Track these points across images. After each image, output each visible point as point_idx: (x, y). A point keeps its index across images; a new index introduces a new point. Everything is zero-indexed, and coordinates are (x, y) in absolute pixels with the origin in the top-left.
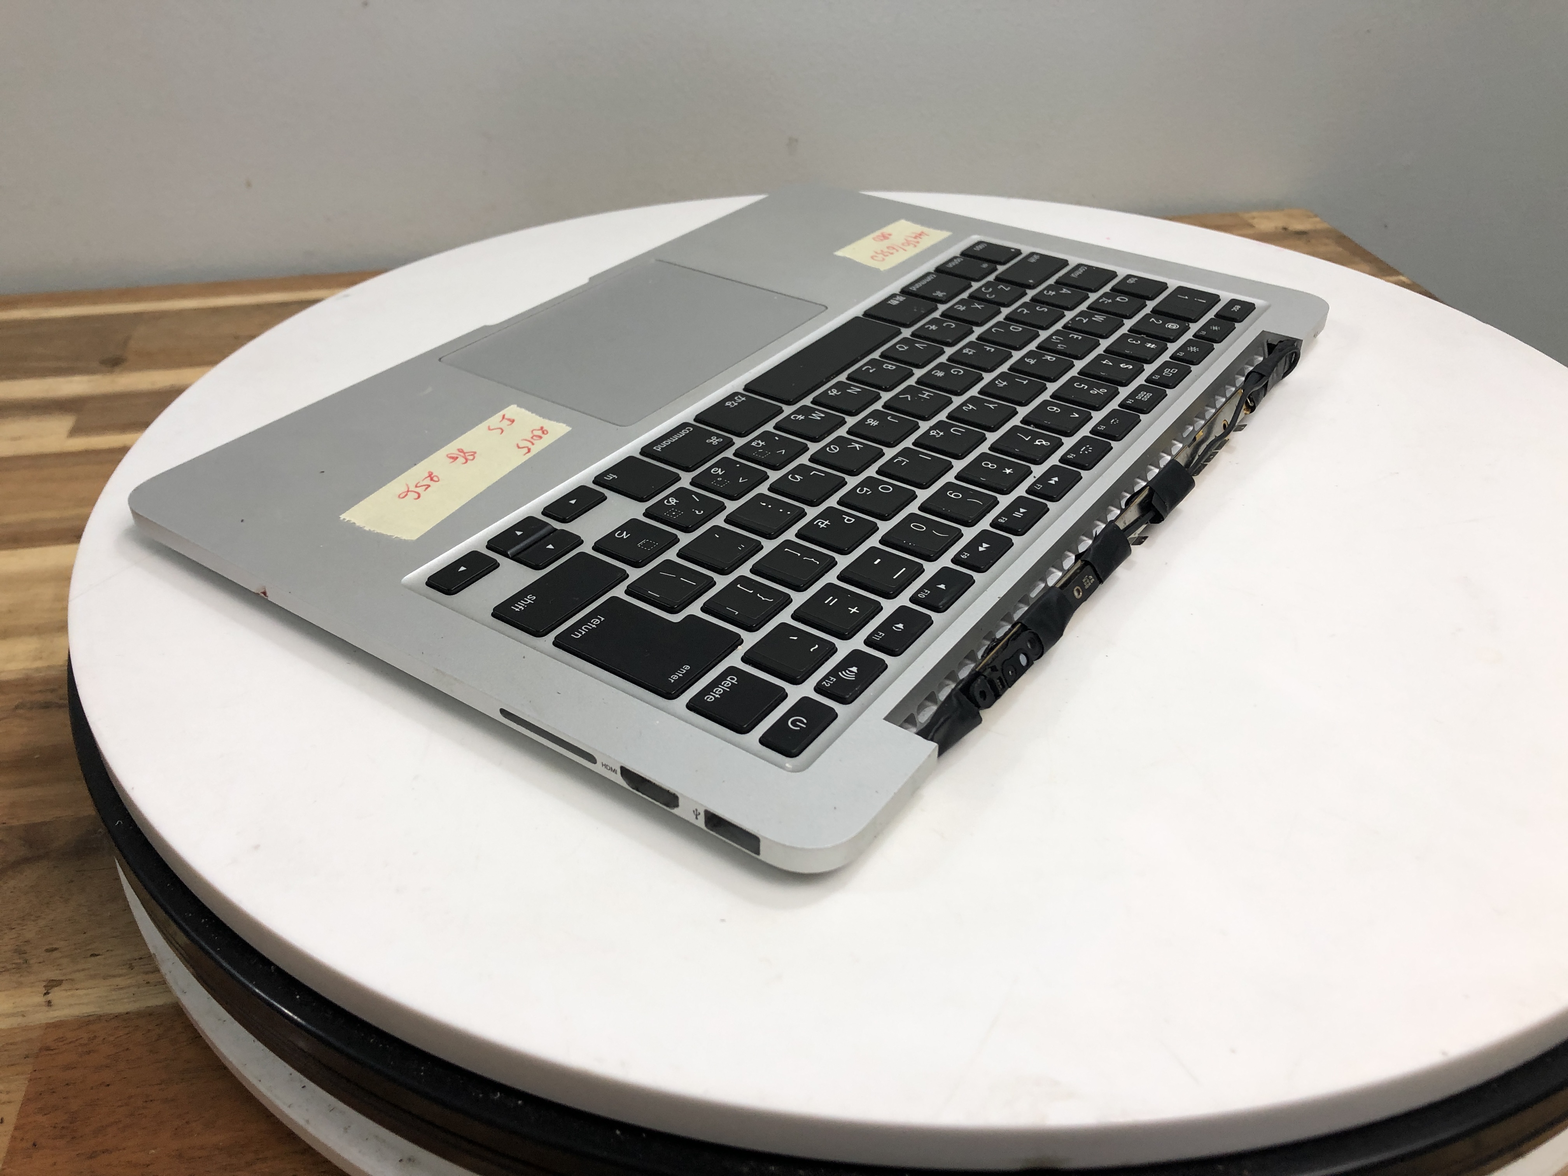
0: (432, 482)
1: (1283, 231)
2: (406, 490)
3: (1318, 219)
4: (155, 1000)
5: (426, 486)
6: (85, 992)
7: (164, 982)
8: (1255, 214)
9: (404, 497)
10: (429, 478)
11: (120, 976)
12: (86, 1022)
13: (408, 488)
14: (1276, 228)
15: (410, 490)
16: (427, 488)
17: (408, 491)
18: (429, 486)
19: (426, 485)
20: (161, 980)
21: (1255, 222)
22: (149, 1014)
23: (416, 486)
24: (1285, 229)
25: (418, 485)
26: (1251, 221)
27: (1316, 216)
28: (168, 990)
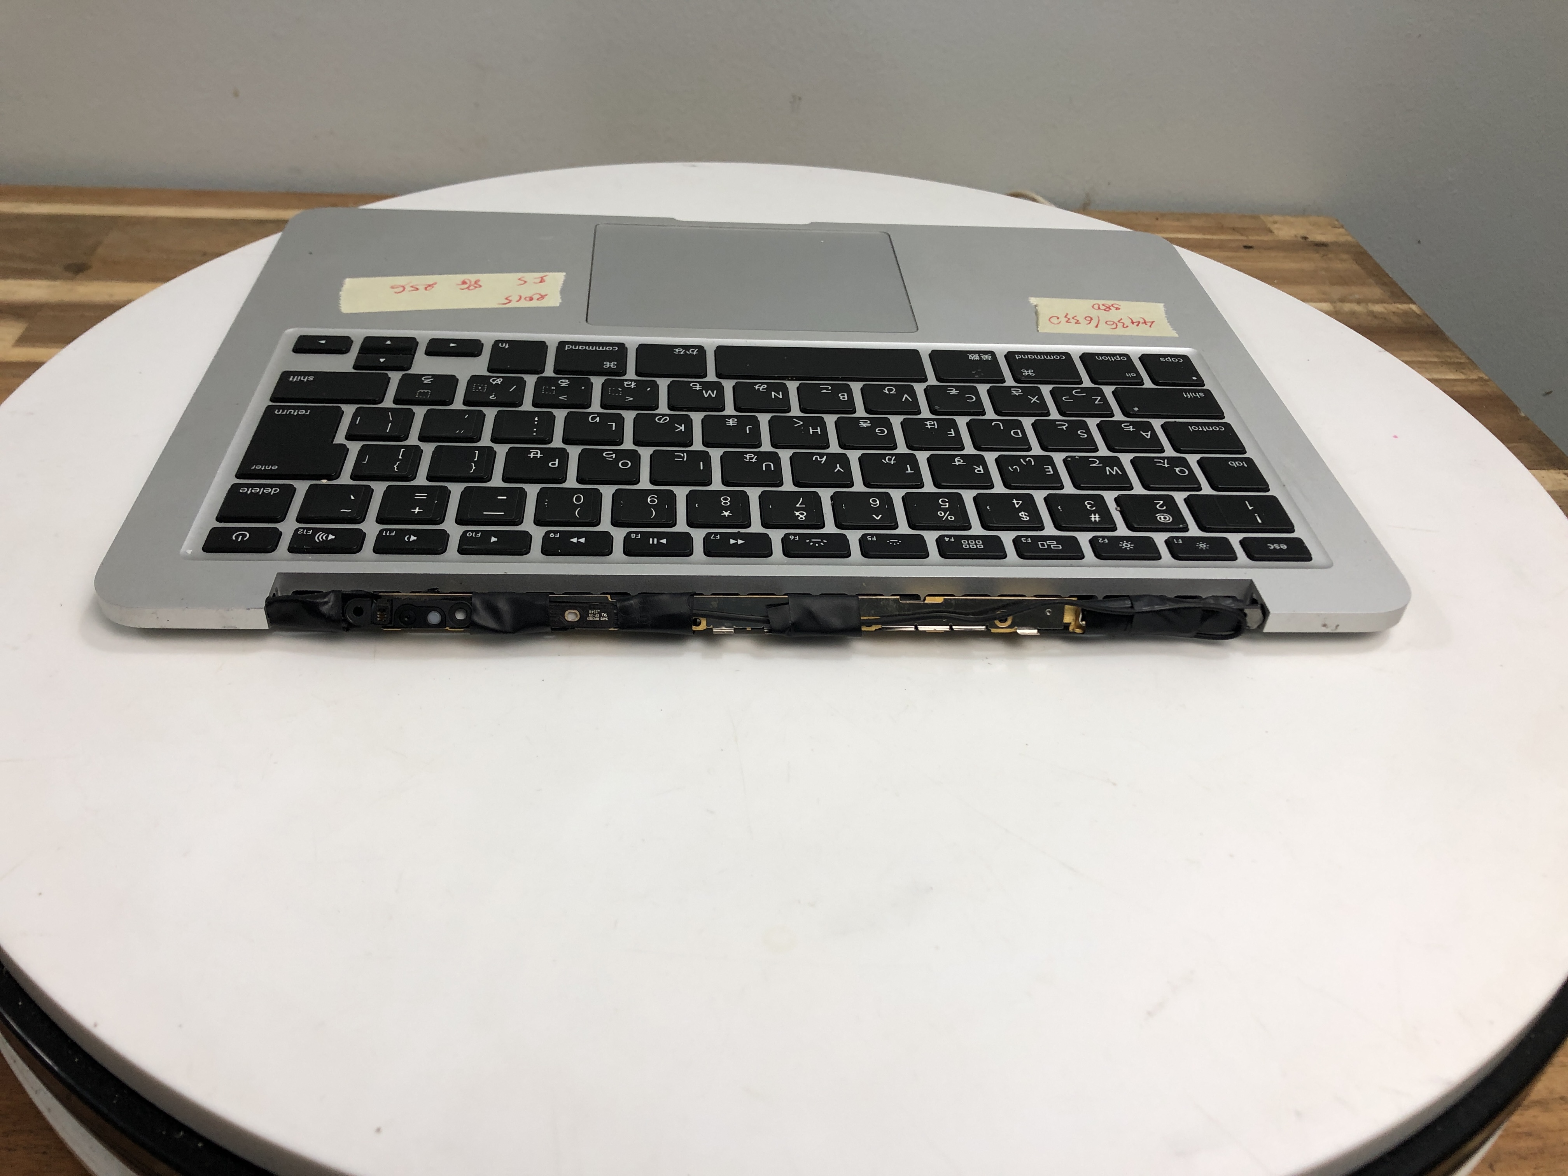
1: (1302, 240)
3: (1342, 230)
8: (1276, 218)
14: (1296, 236)
21: (1274, 227)
24: (1305, 238)
26: (1269, 225)
27: (1342, 227)
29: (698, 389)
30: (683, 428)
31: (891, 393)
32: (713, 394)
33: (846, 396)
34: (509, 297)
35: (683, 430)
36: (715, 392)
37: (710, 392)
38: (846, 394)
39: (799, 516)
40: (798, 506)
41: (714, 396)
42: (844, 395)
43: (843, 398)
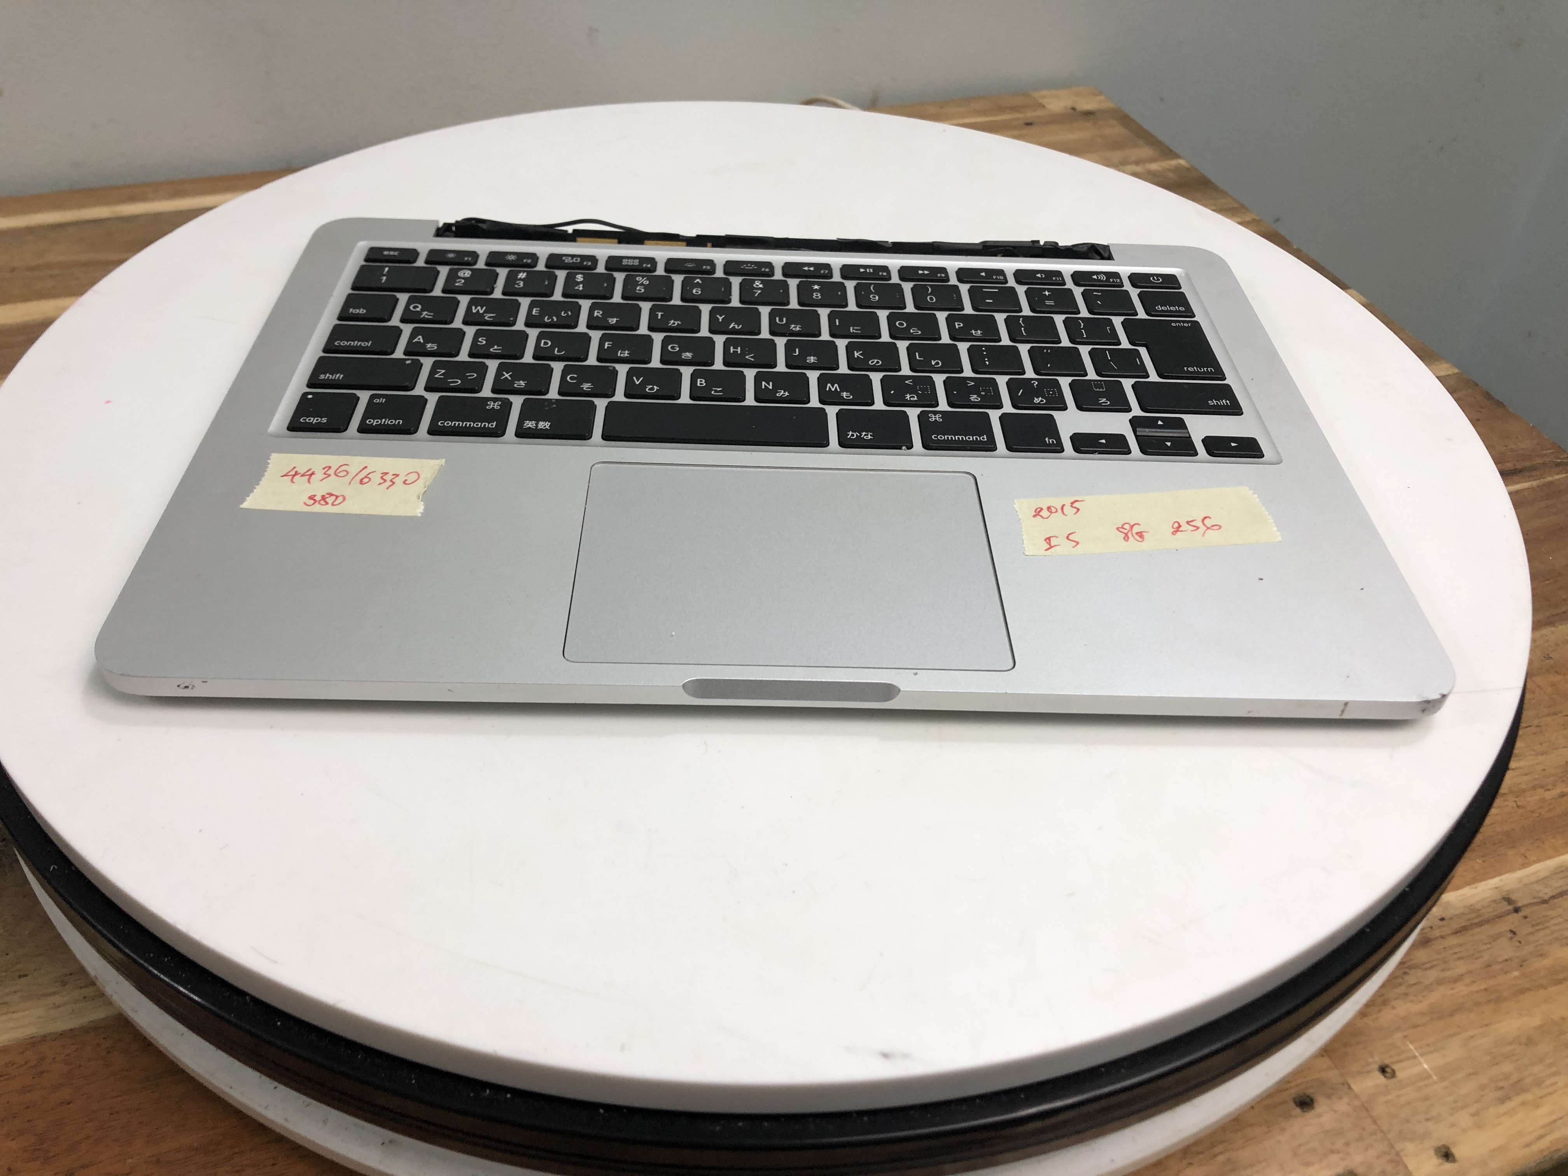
0: (1181, 525)
2: (1209, 530)
4: (96, 1014)
5: (1191, 523)
6: (23, 1014)
7: (103, 995)
9: (1216, 525)
10: (1180, 529)
11: (54, 993)
12: (33, 1043)
13: (1206, 530)
15: (1206, 528)
16: (1191, 521)
17: (1208, 528)
18: (1188, 523)
19: (1190, 525)
20: (97, 993)
22: (93, 1028)
23: (1198, 528)
25: (1195, 528)
28: (109, 1003)
29: (845, 393)
30: (856, 354)
31: (652, 386)
32: (829, 387)
33: (699, 382)
34: (1076, 513)
35: (855, 352)
36: (828, 389)
37: (833, 390)
38: (698, 385)
39: (760, 284)
40: (760, 291)
41: (829, 385)
42: (700, 384)
43: (702, 381)
